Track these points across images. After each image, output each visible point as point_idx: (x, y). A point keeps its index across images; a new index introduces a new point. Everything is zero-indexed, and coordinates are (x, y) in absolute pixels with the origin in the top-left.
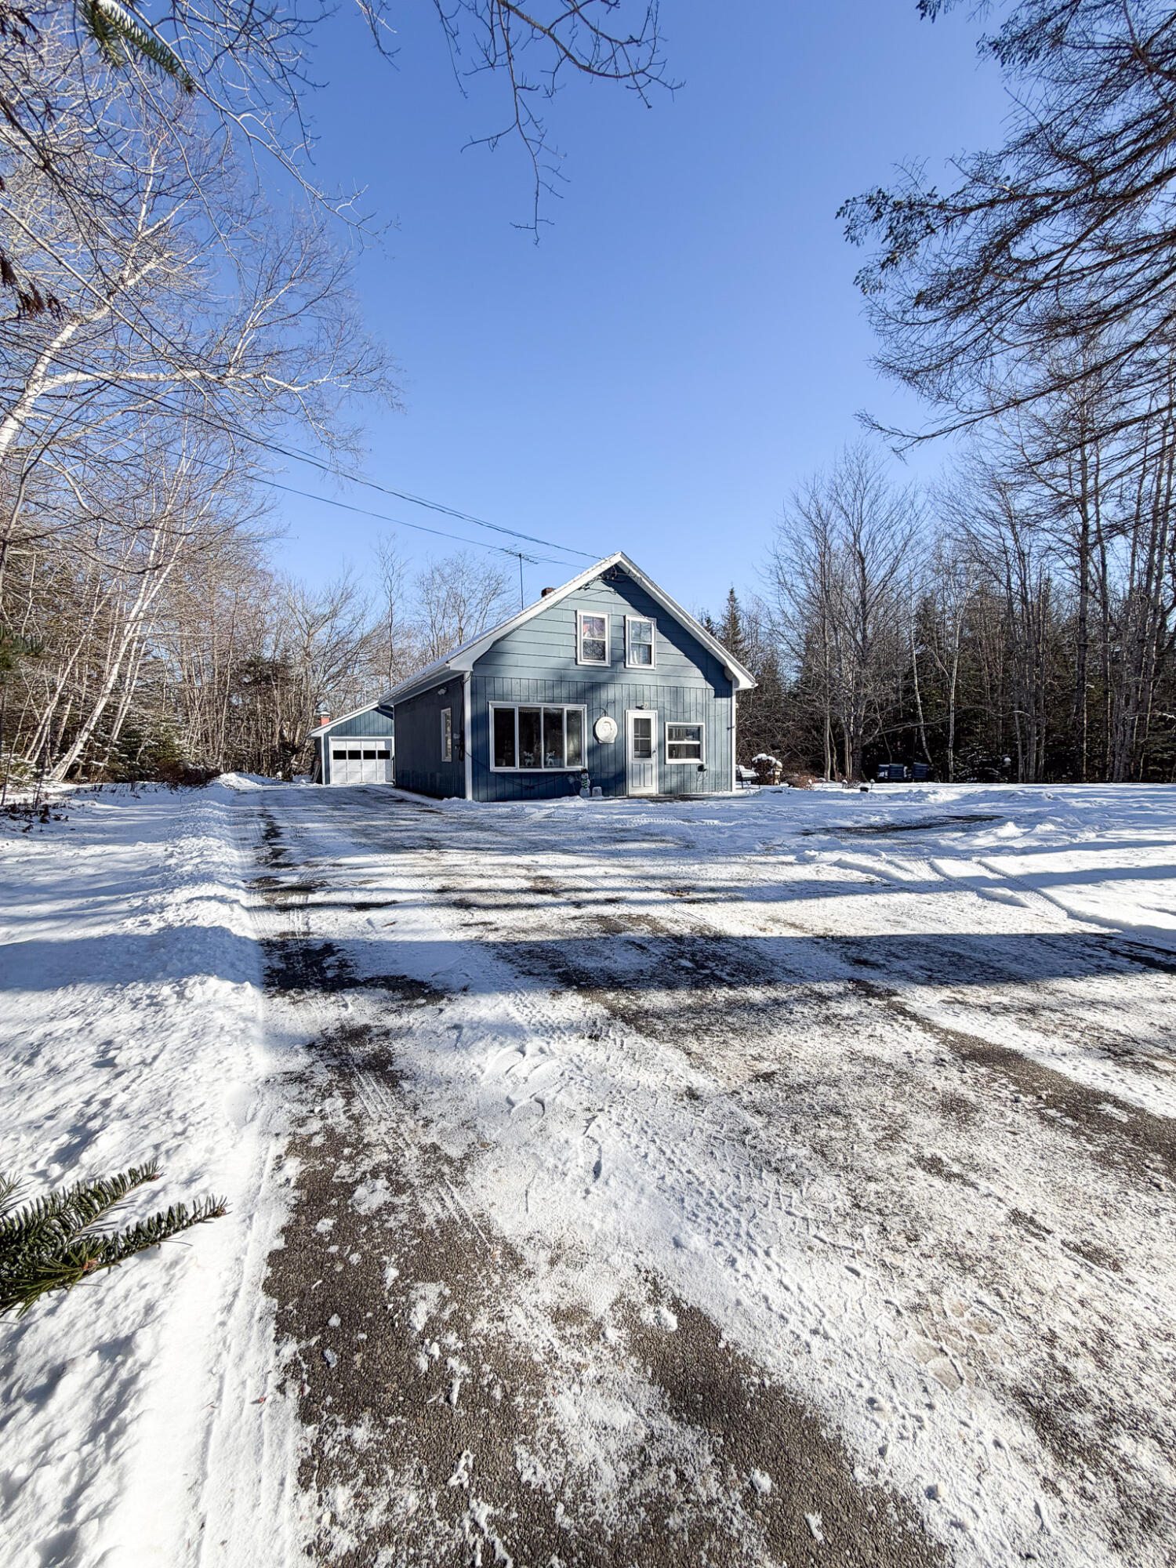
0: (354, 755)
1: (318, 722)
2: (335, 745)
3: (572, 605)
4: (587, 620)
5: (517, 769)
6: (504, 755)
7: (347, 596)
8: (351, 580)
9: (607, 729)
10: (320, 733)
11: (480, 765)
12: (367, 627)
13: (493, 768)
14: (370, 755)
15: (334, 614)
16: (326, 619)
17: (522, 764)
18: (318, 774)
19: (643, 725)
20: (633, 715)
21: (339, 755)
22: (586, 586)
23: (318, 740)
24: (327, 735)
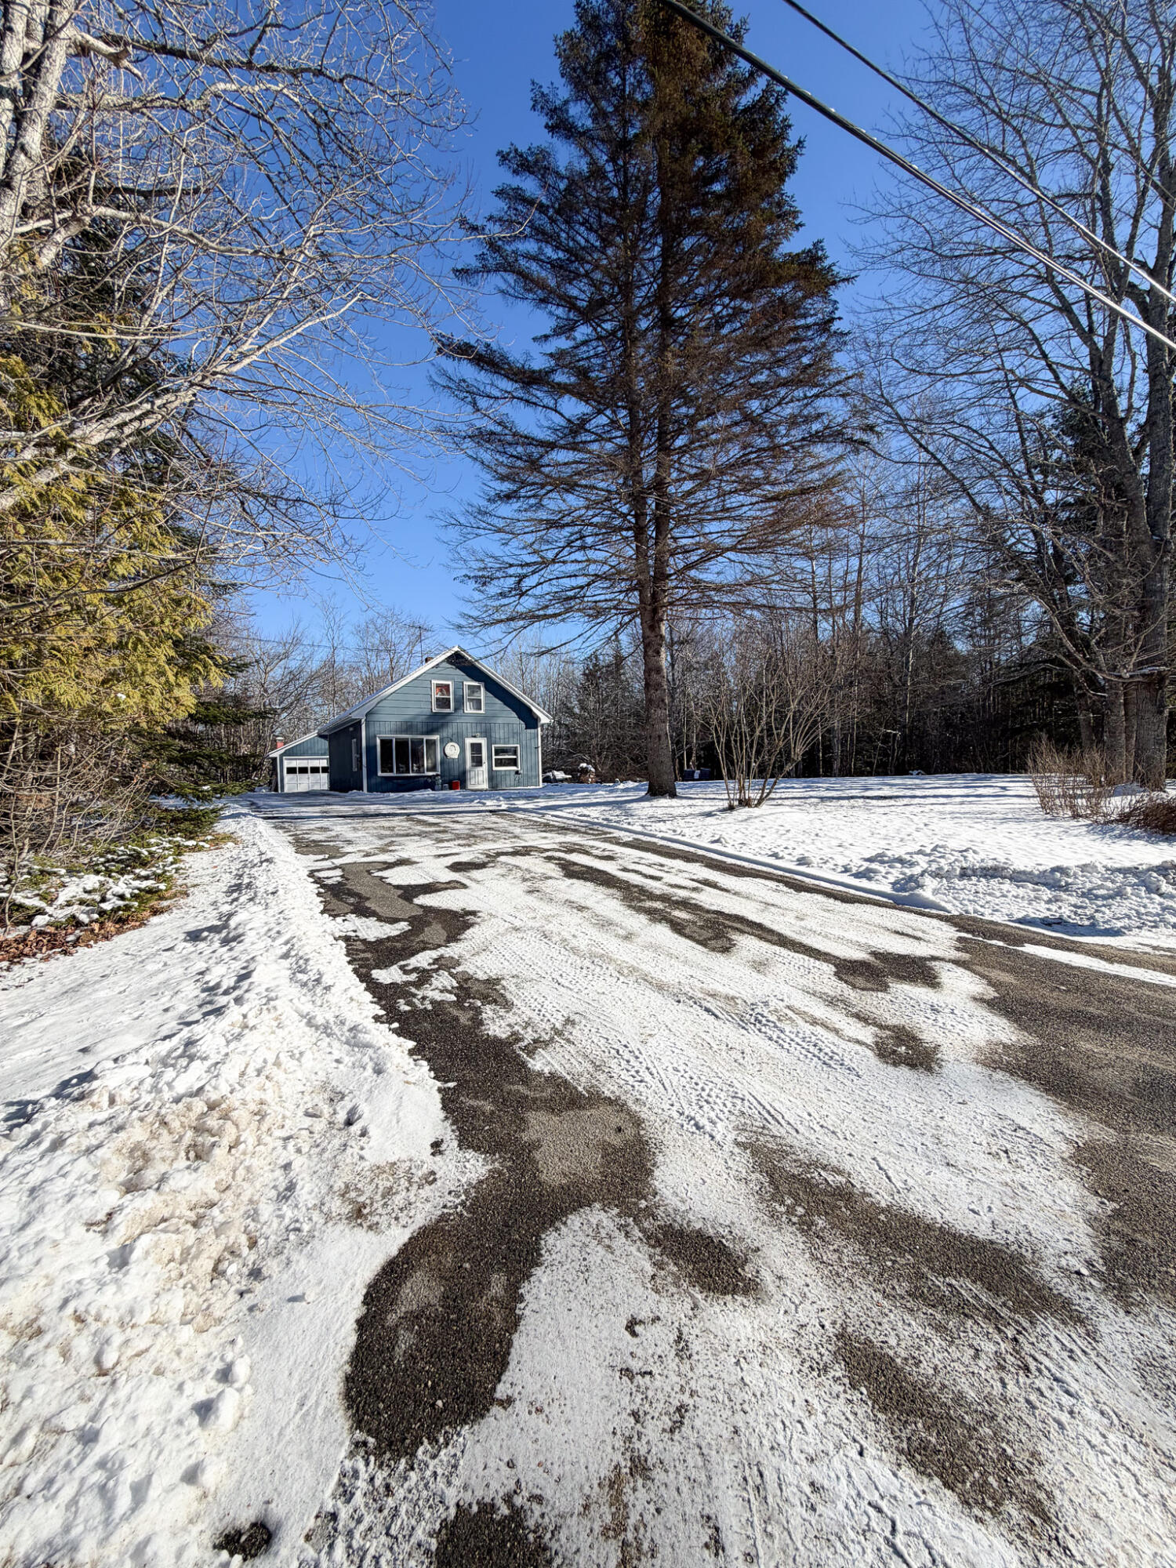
0: (303, 770)
1: (274, 747)
2: (287, 764)
3: (428, 677)
4: (438, 686)
5: (394, 774)
6: (387, 767)
7: (296, 642)
8: (300, 629)
9: (453, 751)
10: (276, 754)
11: (372, 772)
12: (315, 665)
13: (380, 774)
14: (315, 770)
15: (286, 655)
16: (279, 658)
17: (398, 771)
18: (274, 786)
19: (476, 748)
20: (469, 741)
21: (291, 771)
22: (437, 666)
23: (274, 759)
24: (282, 756)
